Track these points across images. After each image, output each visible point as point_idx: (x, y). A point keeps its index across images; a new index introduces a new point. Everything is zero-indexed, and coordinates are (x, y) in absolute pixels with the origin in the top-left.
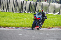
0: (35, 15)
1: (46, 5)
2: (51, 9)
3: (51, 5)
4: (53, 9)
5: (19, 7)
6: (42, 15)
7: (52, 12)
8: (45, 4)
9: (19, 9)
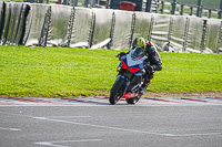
0: (123, 57)
1: (61, 14)
2: (79, 27)
3: (80, 15)
4: (87, 29)
7: (83, 40)
8: (58, 11)
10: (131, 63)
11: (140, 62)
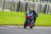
0: (26, 14)
5: (43, 9)
6: (33, 13)
9: (43, 10)
10: (29, 15)
11: (31, 15)
